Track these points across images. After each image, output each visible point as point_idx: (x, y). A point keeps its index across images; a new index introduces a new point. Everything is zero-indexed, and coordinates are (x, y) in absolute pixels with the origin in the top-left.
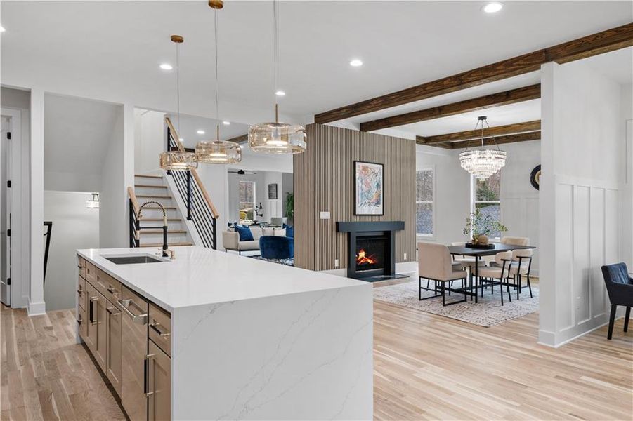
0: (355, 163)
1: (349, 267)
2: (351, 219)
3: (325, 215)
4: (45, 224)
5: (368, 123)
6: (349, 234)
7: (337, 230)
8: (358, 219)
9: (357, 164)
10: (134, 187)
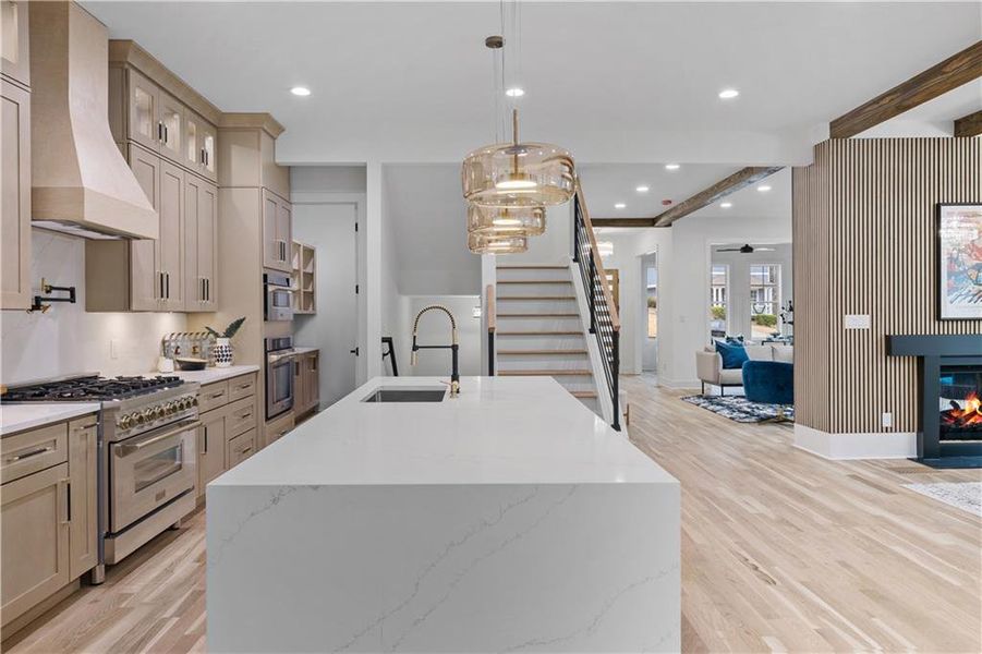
0: (938, 208)
1: (920, 429)
2: (930, 328)
3: (857, 322)
4: (384, 340)
5: (972, 116)
6: (921, 360)
7: (889, 352)
8: (945, 329)
9: (944, 209)
10: (495, 286)
